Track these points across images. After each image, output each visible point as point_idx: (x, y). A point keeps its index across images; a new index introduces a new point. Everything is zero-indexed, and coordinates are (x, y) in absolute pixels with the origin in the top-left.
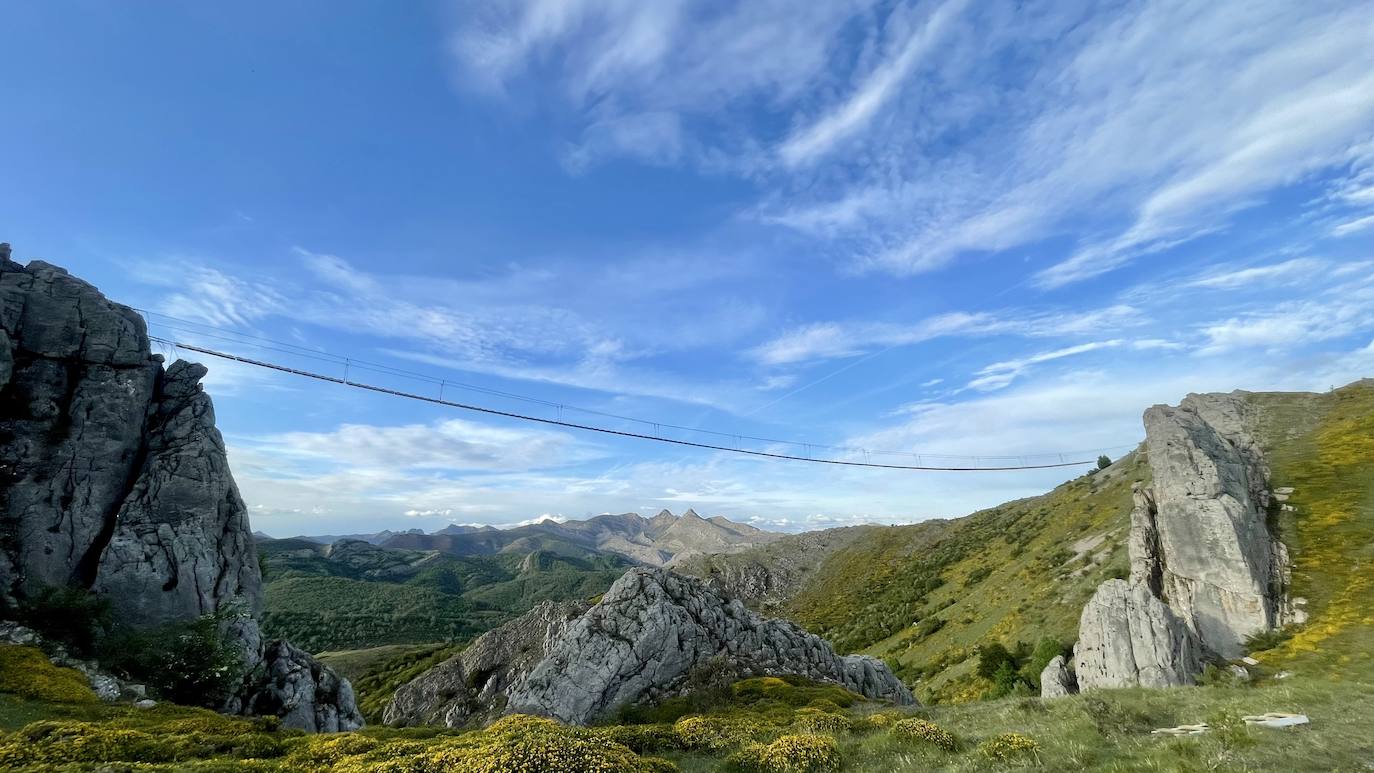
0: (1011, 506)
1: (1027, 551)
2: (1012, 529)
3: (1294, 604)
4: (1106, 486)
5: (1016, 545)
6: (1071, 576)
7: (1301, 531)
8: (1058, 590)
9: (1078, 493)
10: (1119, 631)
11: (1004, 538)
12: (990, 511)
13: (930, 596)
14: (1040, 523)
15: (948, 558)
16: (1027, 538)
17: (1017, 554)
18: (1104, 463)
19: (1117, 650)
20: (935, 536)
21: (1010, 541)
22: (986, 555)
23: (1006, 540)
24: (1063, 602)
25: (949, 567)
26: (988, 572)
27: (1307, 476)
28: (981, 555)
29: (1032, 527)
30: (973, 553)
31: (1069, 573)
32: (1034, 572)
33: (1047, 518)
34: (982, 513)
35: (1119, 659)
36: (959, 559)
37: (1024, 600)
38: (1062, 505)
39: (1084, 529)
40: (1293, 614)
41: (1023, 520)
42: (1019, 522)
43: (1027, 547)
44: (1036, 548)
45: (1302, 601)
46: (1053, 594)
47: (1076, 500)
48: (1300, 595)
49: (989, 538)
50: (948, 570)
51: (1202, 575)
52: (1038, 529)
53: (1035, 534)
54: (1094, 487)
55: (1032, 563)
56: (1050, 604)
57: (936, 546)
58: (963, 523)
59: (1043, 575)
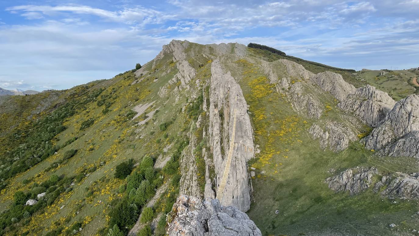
0: (93, 84)
1: (111, 111)
2: (99, 98)
3: (257, 147)
4: (142, 79)
5: (104, 107)
6: (139, 124)
7: (254, 121)
8: (135, 132)
9: (129, 81)
10: (234, 169)
11: (96, 103)
12: (82, 86)
13: (59, 136)
14: (114, 95)
15: (65, 114)
16: (109, 104)
17: (105, 112)
18: (139, 67)
19: (233, 175)
20: (54, 101)
21: (100, 104)
22: (88, 112)
23: (98, 104)
24: (141, 137)
25: (67, 119)
26: (92, 122)
27: (252, 100)
28: (84, 112)
29: (110, 98)
30: (79, 111)
31: (137, 123)
32: (118, 122)
33: (117, 93)
34: (78, 87)
35: (233, 178)
36: (72, 114)
37: (119, 137)
38: (123, 86)
39: (137, 100)
40: (257, 150)
41: (104, 93)
42: (101, 94)
43: (110, 109)
44: (115, 109)
45: (258, 146)
46: (133, 134)
47: (130, 85)
48: (257, 144)
49: (86, 102)
50: (67, 121)
51: (241, 142)
52: (114, 99)
53: (113, 102)
54: (136, 79)
55: (116, 117)
56: (134, 138)
57: (55, 107)
58: (69, 93)
59: (124, 124)
